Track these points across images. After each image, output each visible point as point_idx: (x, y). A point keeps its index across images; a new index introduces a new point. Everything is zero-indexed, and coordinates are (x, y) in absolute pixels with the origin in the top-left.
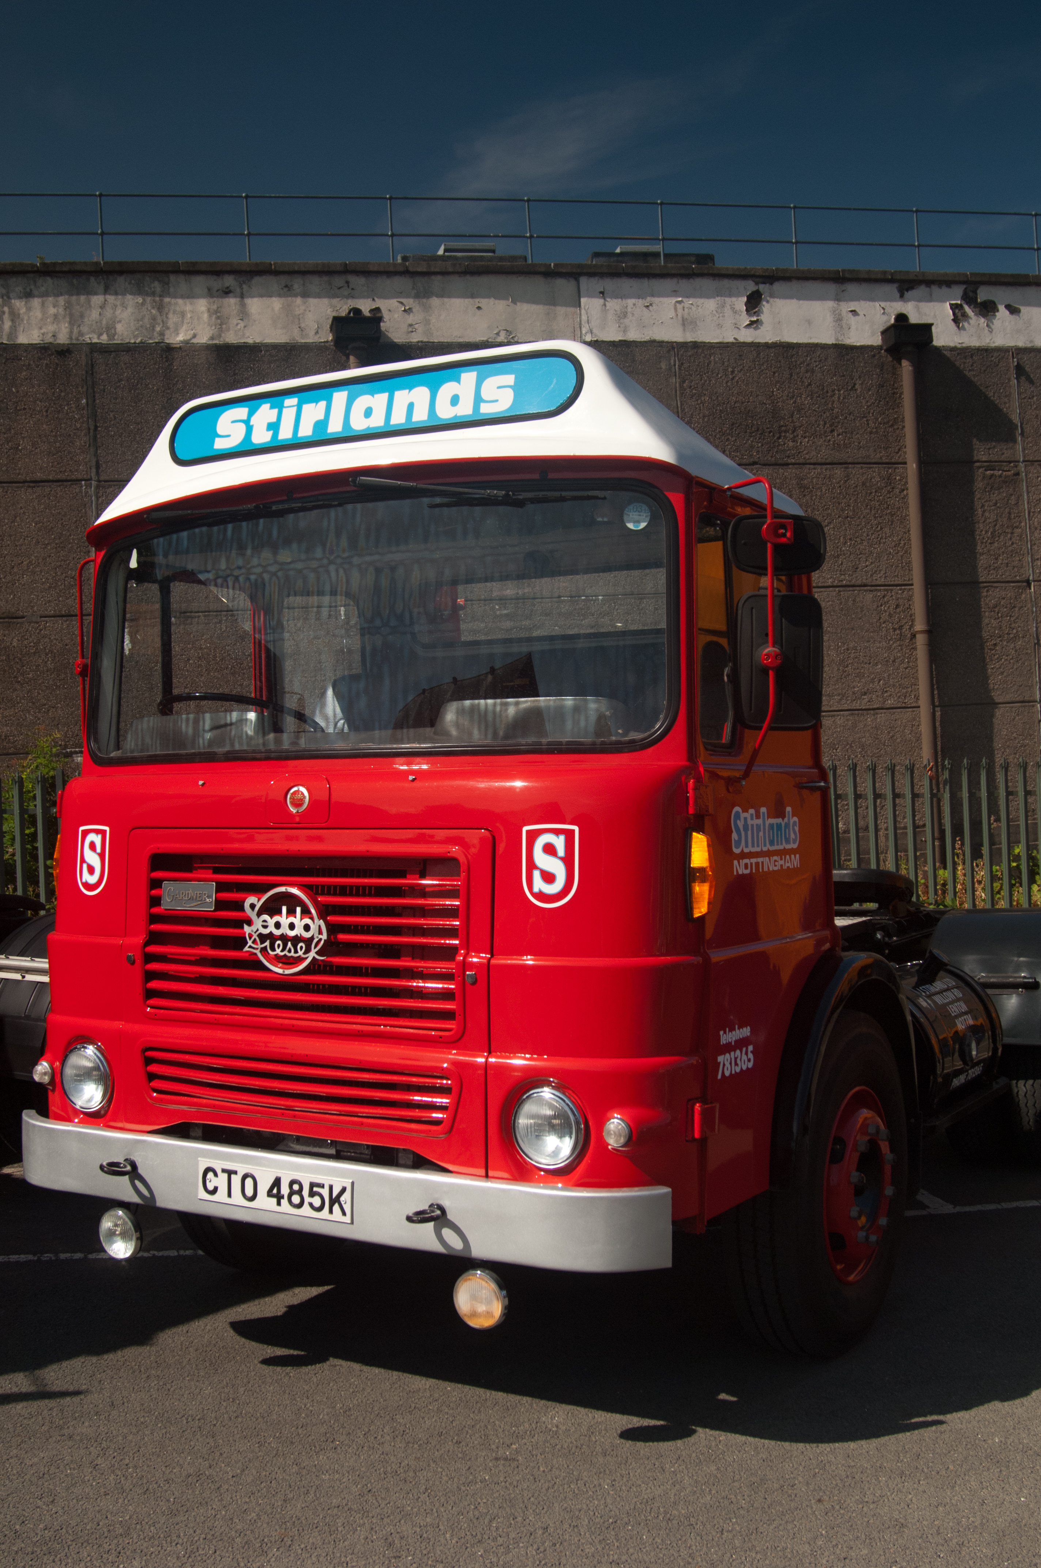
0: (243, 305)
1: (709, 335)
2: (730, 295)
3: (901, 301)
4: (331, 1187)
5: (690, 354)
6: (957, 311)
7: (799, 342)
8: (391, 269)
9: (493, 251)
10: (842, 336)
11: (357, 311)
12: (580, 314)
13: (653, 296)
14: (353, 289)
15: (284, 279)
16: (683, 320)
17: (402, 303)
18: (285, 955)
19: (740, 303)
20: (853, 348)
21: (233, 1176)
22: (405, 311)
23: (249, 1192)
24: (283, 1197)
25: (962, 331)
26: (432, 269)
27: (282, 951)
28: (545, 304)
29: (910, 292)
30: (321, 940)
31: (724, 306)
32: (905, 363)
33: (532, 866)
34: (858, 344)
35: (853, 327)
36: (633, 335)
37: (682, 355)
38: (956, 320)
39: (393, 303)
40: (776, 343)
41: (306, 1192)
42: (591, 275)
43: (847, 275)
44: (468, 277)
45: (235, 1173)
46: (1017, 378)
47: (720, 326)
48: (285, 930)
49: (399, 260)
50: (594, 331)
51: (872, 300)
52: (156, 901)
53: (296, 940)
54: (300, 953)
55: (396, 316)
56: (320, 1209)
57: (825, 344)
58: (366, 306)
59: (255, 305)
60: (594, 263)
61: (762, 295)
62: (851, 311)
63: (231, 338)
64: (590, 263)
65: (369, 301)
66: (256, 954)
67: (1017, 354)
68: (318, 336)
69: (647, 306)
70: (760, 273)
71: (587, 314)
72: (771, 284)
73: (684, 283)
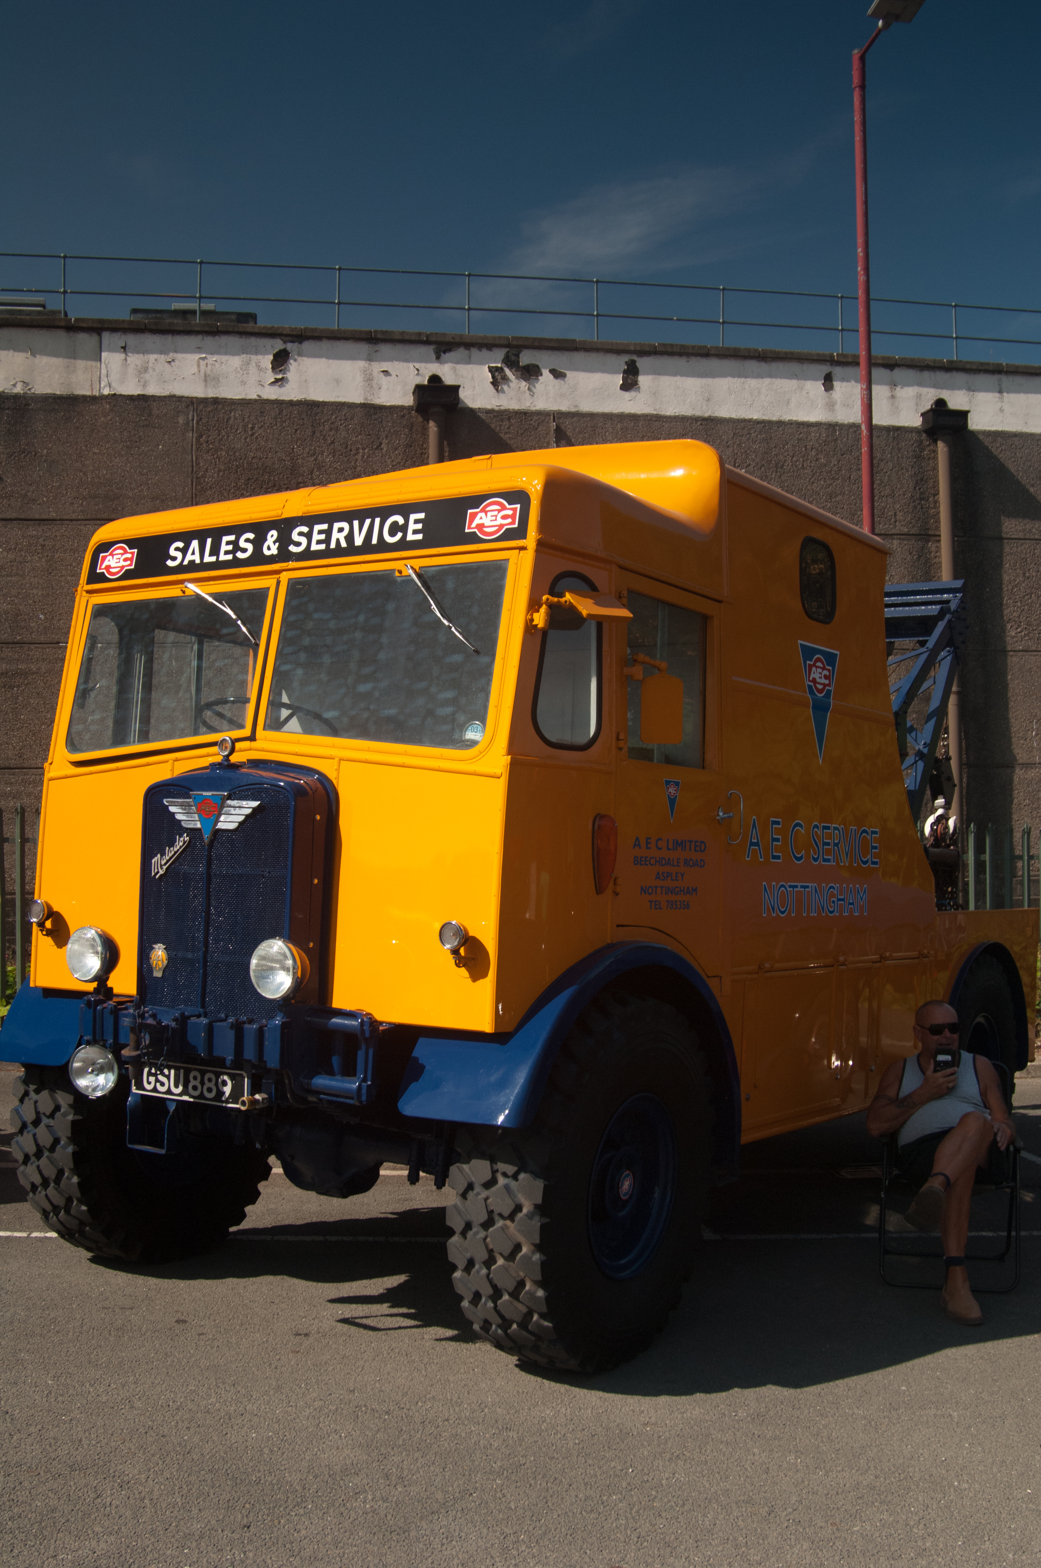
1: (231, 391)
2: (256, 353)
3: (438, 362)
5: (210, 409)
6: (497, 374)
7: (325, 400)
9: (42, 305)
10: (372, 397)
12: (100, 368)
13: (176, 352)
16: (205, 376)
19: (267, 360)
20: (382, 408)
25: (501, 394)
28: (64, 357)
29: (448, 355)
31: (248, 364)
32: (432, 424)
34: (388, 404)
35: (384, 387)
36: (153, 390)
37: (201, 411)
38: (495, 383)
40: (301, 401)
42: (118, 330)
43: (379, 336)
46: (557, 441)
47: (243, 383)
50: (113, 385)
51: (407, 360)
57: (352, 403)
60: (129, 319)
61: (289, 353)
62: (383, 372)
67: (559, 418)
69: (170, 362)
70: (288, 332)
71: (107, 368)
72: (301, 343)
73: (209, 340)
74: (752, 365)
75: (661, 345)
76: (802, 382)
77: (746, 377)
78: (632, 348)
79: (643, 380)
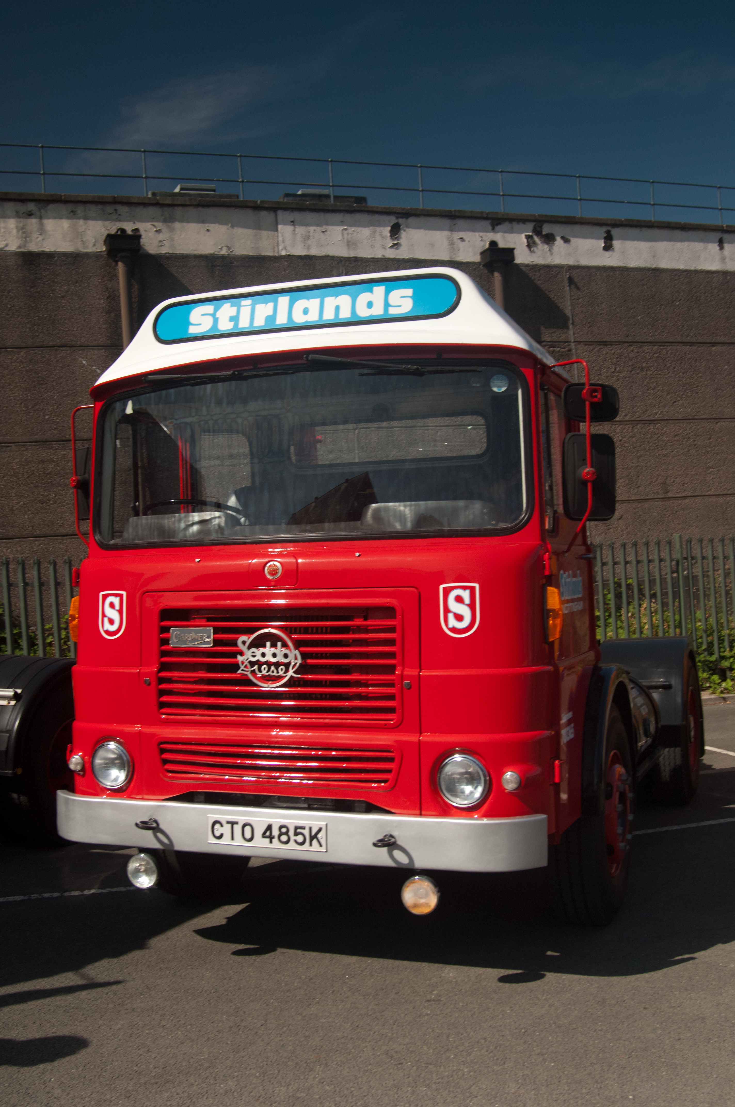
0: (42, 224)
1: (365, 252)
2: (379, 226)
3: (493, 232)
4: (310, 829)
5: (352, 265)
6: (529, 240)
7: (426, 259)
8: (147, 201)
9: (214, 191)
10: (454, 256)
11: (123, 231)
12: (278, 236)
13: (327, 225)
14: (119, 215)
15: (70, 207)
16: (348, 242)
17: (154, 225)
18: (269, 675)
19: (386, 231)
20: (461, 264)
21: (235, 826)
22: (156, 231)
23: (248, 835)
24: (274, 837)
25: (533, 254)
26: (176, 203)
27: (268, 672)
28: (253, 229)
29: (499, 226)
30: (296, 664)
31: (375, 233)
32: (496, 274)
33: (447, 610)
34: (465, 261)
35: (462, 249)
36: (314, 252)
37: (347, 266)
38: (529, 246)
39: (148, 225)
40: (410, 259)
41: (291, 833)
42: (285, 209)
43: (458, 214)
44: (201, 209)
45: (237, 823)
46: (570, 286)
47: (373, 247)
48: (269, 658)
49: (150, 196)
50: (288, 248)
51: (474, 231)
52: (166, 641)
53: (277, 665)
54: (281, 673)
55: (150, 234)
56: (302, 843)
57: (443, 261)
58: (129, 227)
59: (50, 224)
60: (285, 201)
61: (400, 226)
62: (461, 238)
63: (33, 247)
64: (282, 200)
65: (131, 224)
66: (246, 675)
67: (569, 270)
68: (95, 248)
69: (323, 232)
70: (399, 211)
71: (282, 236)
72: (407, 218)
73: (348, 217)
74: (678, 233)
75: (626, 220)
76: (706, 244)
77: (675, 241)
78: (609, 222)
79: (616, 243)
